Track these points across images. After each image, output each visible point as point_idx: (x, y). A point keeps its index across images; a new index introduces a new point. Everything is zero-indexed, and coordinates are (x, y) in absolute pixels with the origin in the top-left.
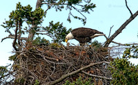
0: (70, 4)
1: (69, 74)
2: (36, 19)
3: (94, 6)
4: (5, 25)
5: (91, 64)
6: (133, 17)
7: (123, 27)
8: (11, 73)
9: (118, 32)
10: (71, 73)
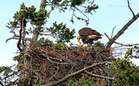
0: (73, 5)
1: (72, 74)
2: (39, 20)
3: (97, 7)
4: (10, 26)
5: (94, 64)
6: (135, 18)
7: (126, 28)
8: (16, 73)
9: (120, 33)
10: (74, 73)
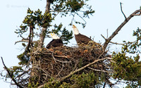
1: (77, 70)
5: (96, 61)
6: (127, 20)
9: (115, 34)
10: (79, 70)
